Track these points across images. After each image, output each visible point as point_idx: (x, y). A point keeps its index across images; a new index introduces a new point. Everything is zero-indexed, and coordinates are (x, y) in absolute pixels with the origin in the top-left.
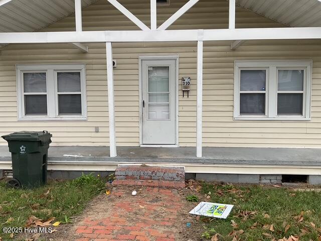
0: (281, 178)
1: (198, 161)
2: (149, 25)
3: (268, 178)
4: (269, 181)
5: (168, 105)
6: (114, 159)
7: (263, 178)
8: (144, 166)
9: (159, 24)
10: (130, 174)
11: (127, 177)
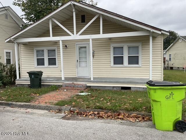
0: (121, 88)
1: (91, 82)
2: (73, 34)
3: (116, 88)
4: (116, 89)
5: (86, 61)
6: (63, 81)
7: (114, 88)
8: (73, 83)
9: (77, 33)
10: (67, 85)
11: (66, 86)
